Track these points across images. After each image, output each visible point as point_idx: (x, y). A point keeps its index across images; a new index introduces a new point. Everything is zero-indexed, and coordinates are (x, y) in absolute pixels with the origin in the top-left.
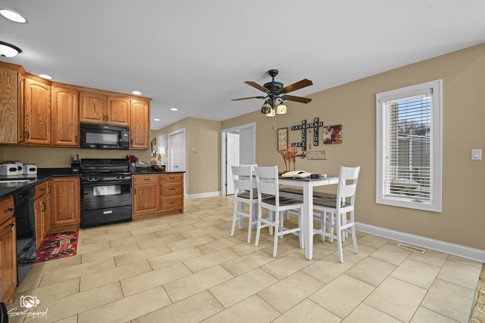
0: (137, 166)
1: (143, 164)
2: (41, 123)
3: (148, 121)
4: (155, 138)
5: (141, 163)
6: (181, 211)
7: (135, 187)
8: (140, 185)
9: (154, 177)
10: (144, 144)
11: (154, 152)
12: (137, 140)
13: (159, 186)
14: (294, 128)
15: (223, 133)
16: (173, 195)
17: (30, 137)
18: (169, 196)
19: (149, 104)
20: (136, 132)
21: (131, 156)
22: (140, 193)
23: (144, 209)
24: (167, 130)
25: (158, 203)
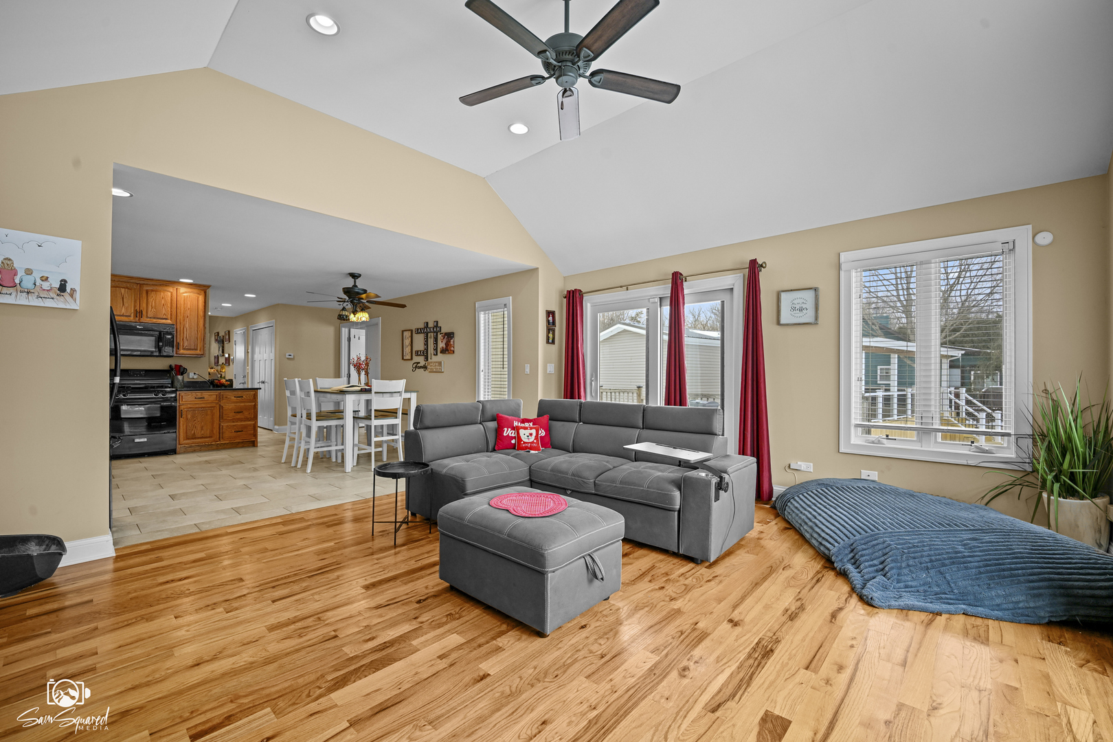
0: (186, 380)
1: (195, 377)
4: (229, 332)
5: (192, 376)
6: (253, 443)
7: (182, 407)
8: (189, 406)
9: (210, 396)
10: (196, 350)
11: (227, 356)
12: (186, 344)
13: (218, 408)
14: (419, 331)
15: (343, 329)
16: (240, 420)
18: (234, 422)
19: (205, 293)
20: (185, 333)
21: (176, 365)
22: (189, 416)
23: (195, 438)
25: (216, 431)
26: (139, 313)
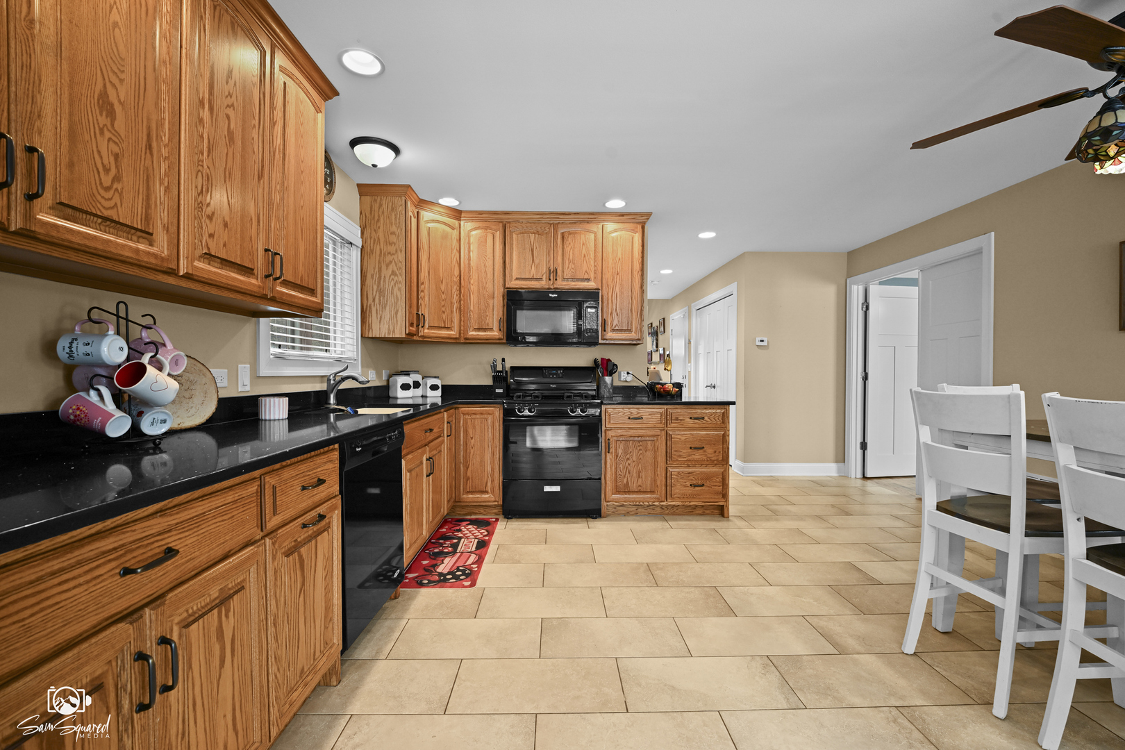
0: (617, 383)
1: (629, 378)
2: (443, 296)
3: (640, 273)
4: (664, 319)
5: (624, 377)
6: (721, 512)
7: (610, 434)
8: (620, 432)
9: (651, 413)
10: (630, 331)
11: (661, 352)
12: (615, 322)
13: (664, 438)
15: (855, 287)
16: (700, 463)
17: (427, 326)
18: (689, 466)
19: (643, 228)
20: (615, 301)
21: (602, 359)
22: (620, 451)
23: (629, 492)
24: (690, 294)
25: (661, 480)
26: (553, 273)
